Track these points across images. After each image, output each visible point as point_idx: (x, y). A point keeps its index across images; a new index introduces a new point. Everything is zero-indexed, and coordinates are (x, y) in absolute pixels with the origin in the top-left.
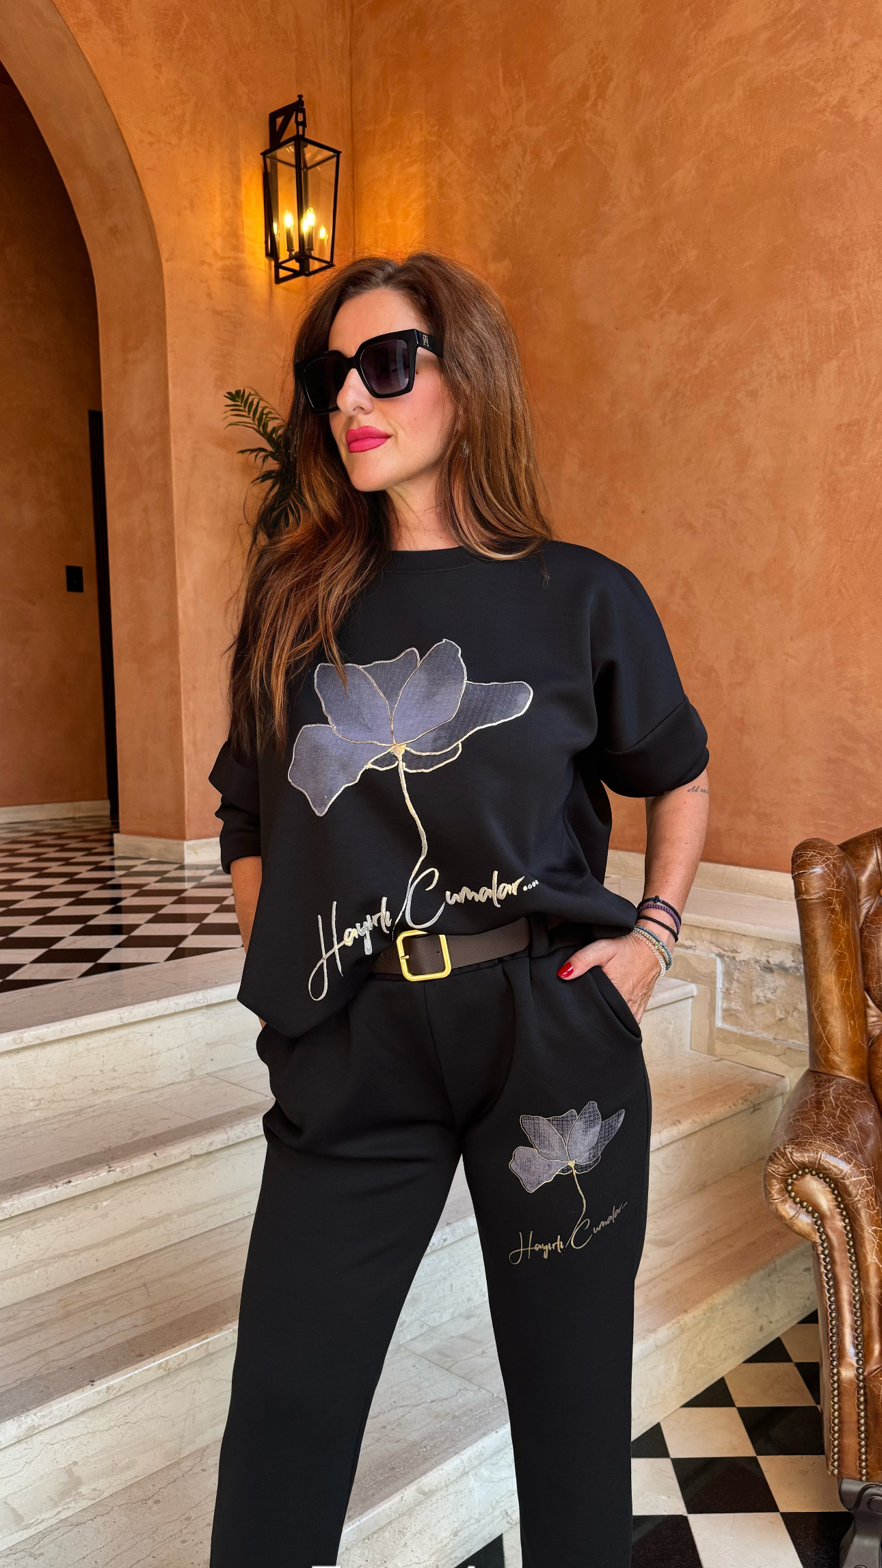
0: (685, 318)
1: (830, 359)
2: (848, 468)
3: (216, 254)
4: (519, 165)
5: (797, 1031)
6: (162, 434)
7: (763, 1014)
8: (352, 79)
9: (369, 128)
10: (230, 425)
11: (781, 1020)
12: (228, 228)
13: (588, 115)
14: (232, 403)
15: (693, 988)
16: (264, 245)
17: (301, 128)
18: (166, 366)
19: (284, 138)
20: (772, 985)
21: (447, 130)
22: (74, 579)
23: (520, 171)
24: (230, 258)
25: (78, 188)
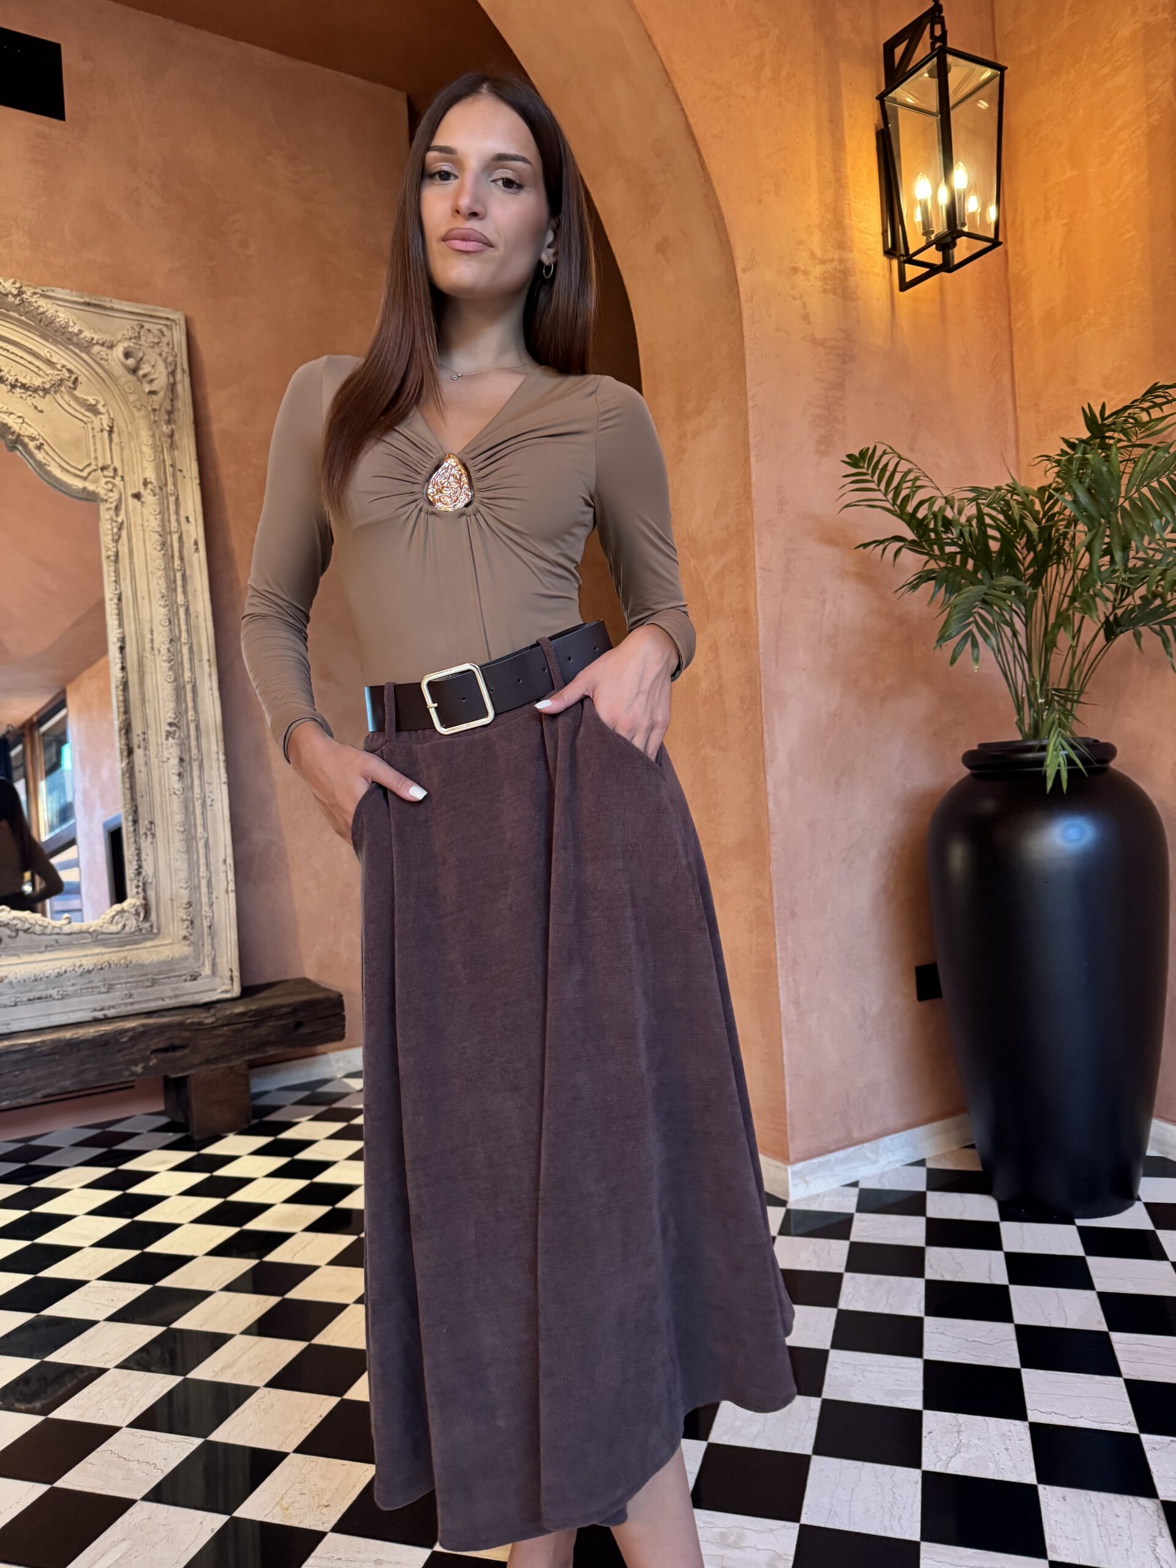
3: (812, 254)
6: (742, 533)
9: (1025, 51)
10: (847, 506)
12: (829, 217)
14: (853, 470)
16: (880, 238)
17: (939, 41)
18: (747, 429)
24: (832, 260)
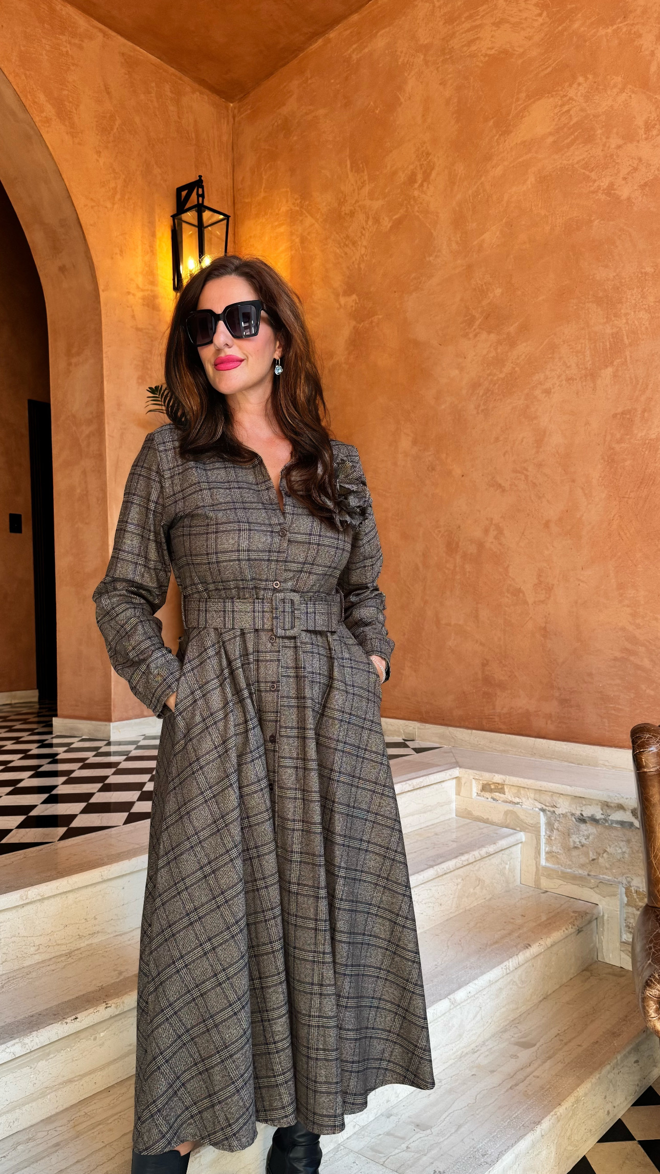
0: (493, 337)
1: (607, 366)
2: (623, 445)
3: (138, 287)
4: (363, 228)
5: (607, 869)
6: (99, 417)
7: (579, 855)
8: (233, 166)
9: (247, 201)
10: (150, 411)
11: (593, 860)
12: (147, 269)
13: (416, 193)
14: (152, 395)
15: (522, 836)
16: (172, 282)
17: (201, 199)
18: (102, 367)
19: (188, 206)
20: (586, 833)
21: (307, 203)
22: (15, 524)
23: (364, 232)
24: (148, 290)
25: (35, 238)
